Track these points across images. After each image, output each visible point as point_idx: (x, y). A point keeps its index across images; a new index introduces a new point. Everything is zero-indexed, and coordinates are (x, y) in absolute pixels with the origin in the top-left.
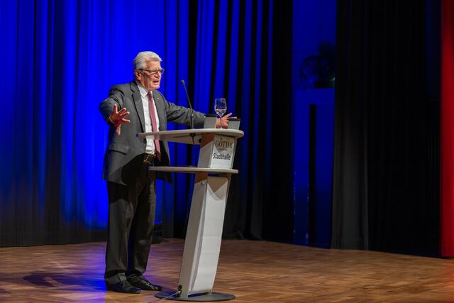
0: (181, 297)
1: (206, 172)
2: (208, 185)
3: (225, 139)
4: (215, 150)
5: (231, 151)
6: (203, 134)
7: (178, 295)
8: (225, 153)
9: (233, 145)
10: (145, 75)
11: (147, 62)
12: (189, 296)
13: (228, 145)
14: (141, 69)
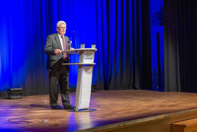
0: (76, 111)
1: (82, 65)
2: (83, 70)
3: (89, 52)
4: (85, 56)
5: (93, 56)
6: (80, 51)
7: (75, 110)
8: (90, 57)
9: (93, 54)
10: (59, 29)
11: (60, 24)
12: (79, 110)
13: (91, 54)
14: (58, 27)
